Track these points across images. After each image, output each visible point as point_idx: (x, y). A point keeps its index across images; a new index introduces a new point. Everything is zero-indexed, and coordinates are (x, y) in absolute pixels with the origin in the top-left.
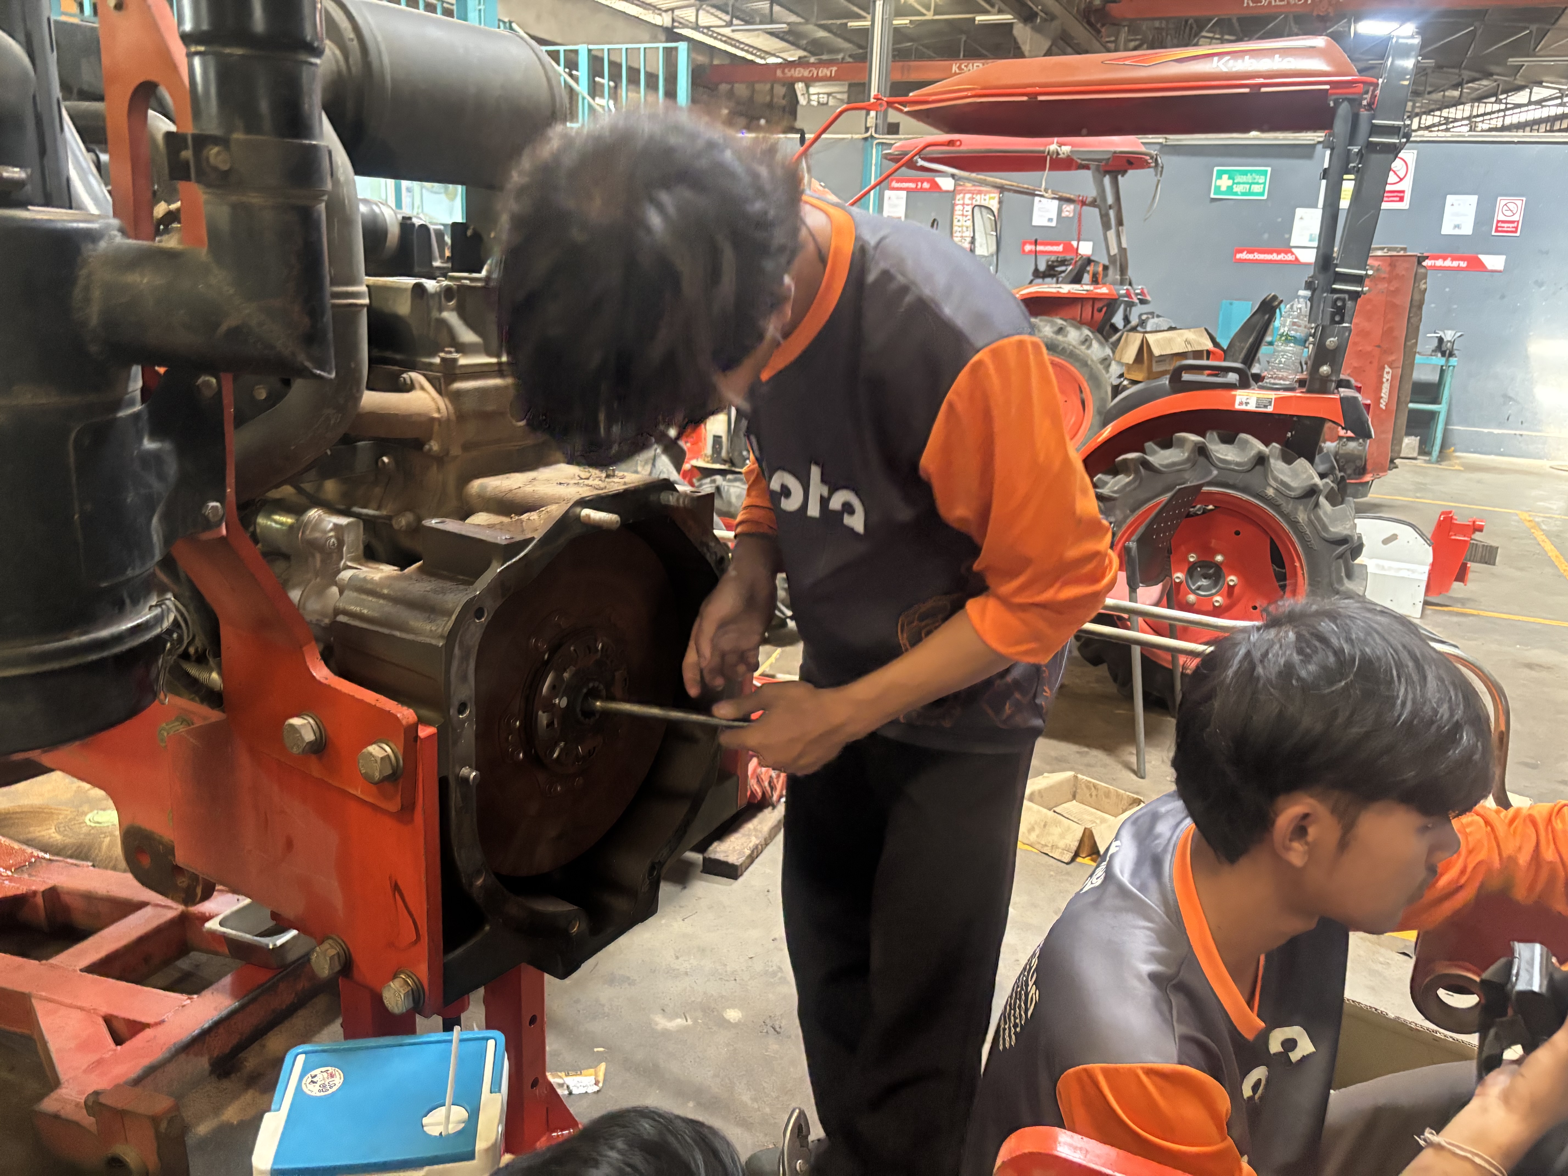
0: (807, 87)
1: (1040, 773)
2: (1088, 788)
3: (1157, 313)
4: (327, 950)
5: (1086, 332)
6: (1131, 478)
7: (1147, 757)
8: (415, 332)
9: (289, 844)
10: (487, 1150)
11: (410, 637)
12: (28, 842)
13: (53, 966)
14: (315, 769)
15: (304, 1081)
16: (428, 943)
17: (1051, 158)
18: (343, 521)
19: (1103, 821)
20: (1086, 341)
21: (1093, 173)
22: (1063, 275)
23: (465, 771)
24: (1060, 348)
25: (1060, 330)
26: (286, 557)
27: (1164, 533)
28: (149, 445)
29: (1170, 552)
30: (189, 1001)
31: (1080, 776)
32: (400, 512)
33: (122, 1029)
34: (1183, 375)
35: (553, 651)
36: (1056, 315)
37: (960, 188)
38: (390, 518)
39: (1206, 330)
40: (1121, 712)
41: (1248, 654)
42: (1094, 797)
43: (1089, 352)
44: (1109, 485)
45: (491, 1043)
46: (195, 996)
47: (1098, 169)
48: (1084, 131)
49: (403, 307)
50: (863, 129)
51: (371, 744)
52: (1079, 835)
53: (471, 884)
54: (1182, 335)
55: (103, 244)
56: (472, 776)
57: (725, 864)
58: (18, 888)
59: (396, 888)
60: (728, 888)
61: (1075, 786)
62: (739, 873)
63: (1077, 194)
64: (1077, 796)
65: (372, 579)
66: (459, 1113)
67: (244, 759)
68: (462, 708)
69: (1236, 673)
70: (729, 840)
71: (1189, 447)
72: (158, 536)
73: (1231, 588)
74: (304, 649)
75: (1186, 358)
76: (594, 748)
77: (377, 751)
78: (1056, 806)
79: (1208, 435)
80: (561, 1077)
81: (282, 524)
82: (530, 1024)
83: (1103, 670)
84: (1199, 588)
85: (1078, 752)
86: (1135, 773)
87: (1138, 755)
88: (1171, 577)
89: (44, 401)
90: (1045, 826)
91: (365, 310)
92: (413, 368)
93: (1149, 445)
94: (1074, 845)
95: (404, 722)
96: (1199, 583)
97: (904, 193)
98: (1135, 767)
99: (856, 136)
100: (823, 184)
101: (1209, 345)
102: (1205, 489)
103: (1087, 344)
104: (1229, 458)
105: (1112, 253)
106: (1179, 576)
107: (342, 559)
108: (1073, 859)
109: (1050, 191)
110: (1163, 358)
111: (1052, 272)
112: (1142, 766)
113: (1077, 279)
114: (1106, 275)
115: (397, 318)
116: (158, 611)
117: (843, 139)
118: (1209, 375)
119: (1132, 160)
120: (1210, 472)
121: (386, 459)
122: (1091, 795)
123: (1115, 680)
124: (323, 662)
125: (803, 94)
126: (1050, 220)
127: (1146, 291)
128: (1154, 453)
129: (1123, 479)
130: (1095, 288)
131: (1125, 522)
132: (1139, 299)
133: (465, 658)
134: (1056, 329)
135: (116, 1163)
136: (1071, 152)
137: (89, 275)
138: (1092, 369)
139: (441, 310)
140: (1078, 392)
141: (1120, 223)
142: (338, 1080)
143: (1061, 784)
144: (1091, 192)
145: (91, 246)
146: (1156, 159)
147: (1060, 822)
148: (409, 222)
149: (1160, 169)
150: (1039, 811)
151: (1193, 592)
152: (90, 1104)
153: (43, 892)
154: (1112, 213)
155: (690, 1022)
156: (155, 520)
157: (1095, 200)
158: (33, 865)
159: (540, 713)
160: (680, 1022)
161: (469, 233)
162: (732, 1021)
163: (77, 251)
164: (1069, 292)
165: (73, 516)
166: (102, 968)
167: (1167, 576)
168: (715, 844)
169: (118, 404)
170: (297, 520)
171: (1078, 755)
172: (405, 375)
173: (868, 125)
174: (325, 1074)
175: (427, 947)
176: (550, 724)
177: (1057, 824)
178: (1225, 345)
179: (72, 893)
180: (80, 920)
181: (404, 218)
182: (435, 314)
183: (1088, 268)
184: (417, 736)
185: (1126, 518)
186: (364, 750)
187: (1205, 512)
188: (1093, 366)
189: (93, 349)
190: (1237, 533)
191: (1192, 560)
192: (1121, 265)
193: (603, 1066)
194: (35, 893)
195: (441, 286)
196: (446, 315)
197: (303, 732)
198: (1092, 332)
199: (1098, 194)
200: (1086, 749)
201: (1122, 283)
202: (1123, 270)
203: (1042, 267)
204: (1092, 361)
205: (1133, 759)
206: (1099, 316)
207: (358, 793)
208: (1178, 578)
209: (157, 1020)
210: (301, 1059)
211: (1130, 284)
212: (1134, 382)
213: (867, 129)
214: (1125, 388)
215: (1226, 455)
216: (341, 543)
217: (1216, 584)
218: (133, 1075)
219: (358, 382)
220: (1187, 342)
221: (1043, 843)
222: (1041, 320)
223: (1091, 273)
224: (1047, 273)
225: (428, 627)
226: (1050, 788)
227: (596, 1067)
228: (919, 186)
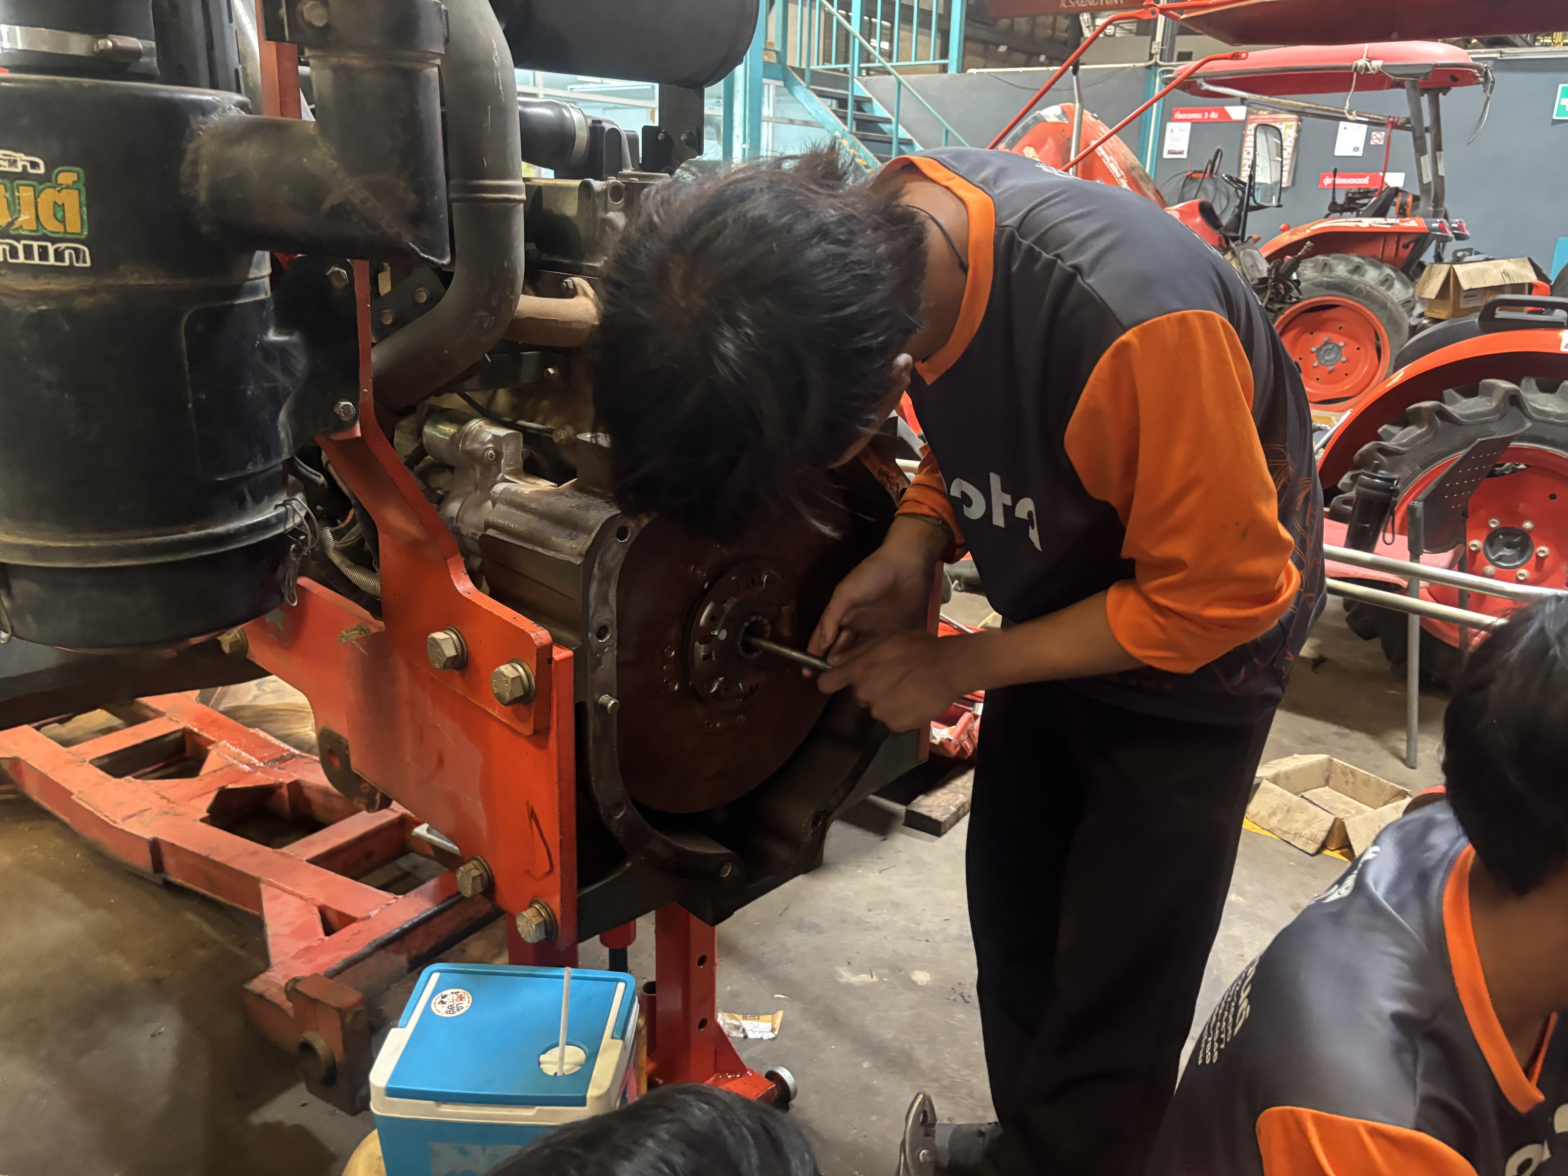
0: (1093, 18)
1: (1286, 752)
2: (1344, 773)
3: (1476, 249)
4: (470, 870)
5: (1388, 271)
6: (1424, 429)
7: (1420, 745)
8: (582, 234)
9: (441, 760)
10: (599, 1098)
11: (551, 554)
12: (284, 739)
13: (283, 854)
14: (458, 686)
15: (434, 1000)
16: (561, 876)
17: (1358, 75)
18: (502, 432)
19: (1360, 811)
20: (1387, 282)
21: (1408, 94)
22: (1364, 208)
23: (604, 698)
24: (1356, 288)
25: (1357, 269)
26: (452, 469)
27: (1459, 493)
28: (272, 336)
29: (1465, 515)
30: (394, 901)
31: (1335, 760)
32: (561, 427)
33: (334, 919)
34: (1497, 311)
35: (714, 579)
36: (1353, 252)
37: (1252, 117)
38: (551, 431)
39: (1530, 260)
40: (1393, 692)
41: (1542, 630)
42: (1350, 784)
43: (1390, 293)
44: (1397, 437)
45: (621, 986)
46: (400, 897)
47: (1414, 85)
48: (1395, 35)
49: (571, 208)
50: (1147, 57)
51: (503, 664)
52: (1328, 824)
53: (610, 817)
54: (1498, 266)
55: (215, 117)
56: (610, 705)
57: (929, 819)
58: (267, 779)
59: (532, 815)
60: (930, 844)
61: (1329, 770)
62: (943, 831)
63: (1387, 115)
64: (1331, 783)
65: (522, 493)
66: (574, 1055)
67: (403, 671)
68: (602, 632)
69: (1522, 651)
70: (934, 795)
71: (1497, 395)
72: (287, 434)
73: (1540, 560)
74: (448, 561)
75: (1503, 292)
76: (757, 686)
77: (507, 670)
78: (1305, 791)
79: (1524, 382)
80: (737, 1020)
81: (445, 434)
82: (700, 964)
83: (1375, 645)
84: (1500, 559)
85: (1336, 734)
86: (1404, 761)
87: (1409, 741)
88: (1465, 544)
89: (151, 282)
90: (1288, 811)
91: (522, 205)
92: (578, 272)
93: (1449, 393)
94: (1322, 836)
95: (536, 642)
96: (1500, 553)
97: (1188, 125)
98: (1404, 755)
99: (1138, 65)
100: (1095, 115)
101: (1531, 277)
102: (1514, 444)
103: (1388, 284)
104: (1547, 409)
105: (1425, 181)
106: (1476, 543)
107: (500, 472)
108: (1319, 852)
109: (1354, 113)
110: (1473, 293)
111: (1352, 205)
112: (1412, 755)
113: (1381, 212)
114: (1415, 207)
115: (564, 220)
116: (282, 509)
117: (1126, 68)
118: (1530, 312)
119: (1456, 75)
120: (1523, 424)
121: (551, 371)
122: (1347, 782)
123: (1389, 657)
124: (468, 577)
125: (1088, 27)
126: (1356, 149)
127: (1464, 225)
128: (1454, 401)
129: (1413, 431)
130: (1402, 222)
131: (1412, 479)
132: (1454, 233)
133: (605, 580)
134: (1351, 267)
135: (307, 1047)
136: (1383, 66)
137: (197, 150)
138: (1391, 312)
139: (606, 211)
140: (1374, 339)
141: (1438, 147)
142: (466, 1004)
143: (1312, 767)
144: (1404, 112)
145: (201, 118)
146: (1486, 73)
147: (1306, 808)
148: (598, 125)
149: (1490, 84)
150: (1282, 795)
151: (1493, 563)
152: (289, 989)
153: (289, 785)
154: (1428, 137)
155: (875, 979)
156: (282, 416)
157: (1408, 121)
158: (282, 760)
159: (697, 644)
160: (865, 978)
161: (661, 136)
162: (919, 983)
163: (186, 123)
164: (1371, 226)
165: (186, 406)
166: (326, 860)
167: (1459, 542)
168: (920, 797)
169: (237, 291)
170: (459, 430)
171: (1337, 737)
172: (567, 280)
173: (1153, 51)
174: (455, 996)
175: (559, 880)
176: (707, 657)
177: (1303, 810)
178: (1553, 278)
179: (310, 788)
180: (320, 813)
181: (593, 121)
182: (601, 214)
183: (1395, 200)
184: (550, 660)
185: (1414, 474)
186: (497, 670)
187: (1514, 471)
188: (1393, 309)
189: (205, 229)
190: (1553, 497)
191: (1493, 526)
192: (1435, 197)
193: (780, 1014)
194: (281, 785)
195: (607, 185)
196: (611, 215)
197: (444, 646)
198: (1395, 271)
199: (1412, 114)
200: (1347, 731)
201: (1435, 215)
202: (1438, 201)
203: (1341, 200)
204: (1393, 303)
205: (1403, 746)
206: (1405, 253)
207: (495, 714)
208: (1474, 545)
209: (364, 915)
210: (436, 976)
211: (1446, 217)
212: (1436, 321)
213: (1151, 56)
214: (1424, 327)
215: (1545, 406)
216: (499, 455)
217: (1522, 554)
218: (335, 966)
219: (512, 283)
220: (1505, 274)
221: (1285, 829)
222: (1334, 258)
223: (1398, 204)
224: (1346, 206)
225: (570, 544)
226: (1300, 771)
227: (775, 1013)
228: (1206, 117)
